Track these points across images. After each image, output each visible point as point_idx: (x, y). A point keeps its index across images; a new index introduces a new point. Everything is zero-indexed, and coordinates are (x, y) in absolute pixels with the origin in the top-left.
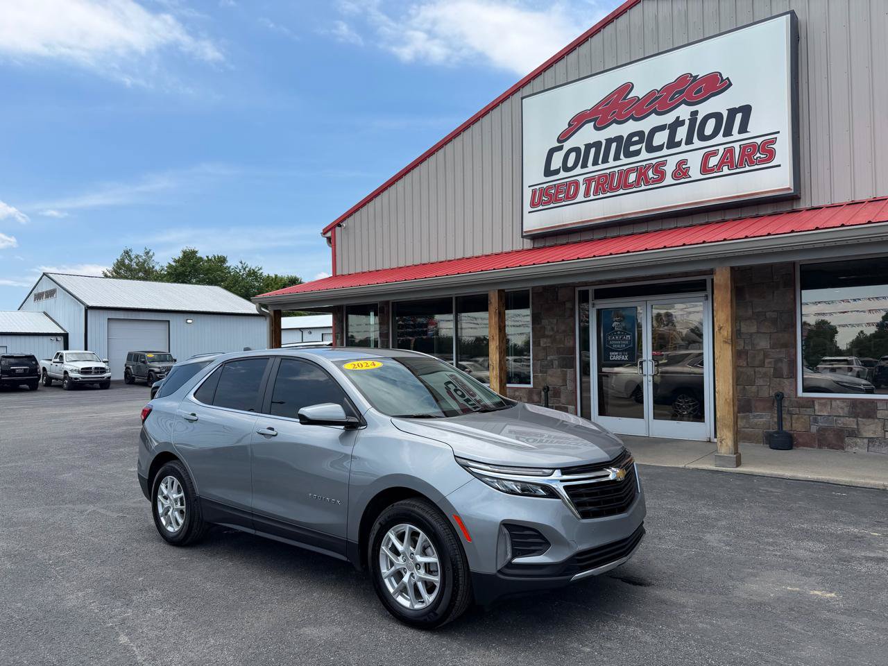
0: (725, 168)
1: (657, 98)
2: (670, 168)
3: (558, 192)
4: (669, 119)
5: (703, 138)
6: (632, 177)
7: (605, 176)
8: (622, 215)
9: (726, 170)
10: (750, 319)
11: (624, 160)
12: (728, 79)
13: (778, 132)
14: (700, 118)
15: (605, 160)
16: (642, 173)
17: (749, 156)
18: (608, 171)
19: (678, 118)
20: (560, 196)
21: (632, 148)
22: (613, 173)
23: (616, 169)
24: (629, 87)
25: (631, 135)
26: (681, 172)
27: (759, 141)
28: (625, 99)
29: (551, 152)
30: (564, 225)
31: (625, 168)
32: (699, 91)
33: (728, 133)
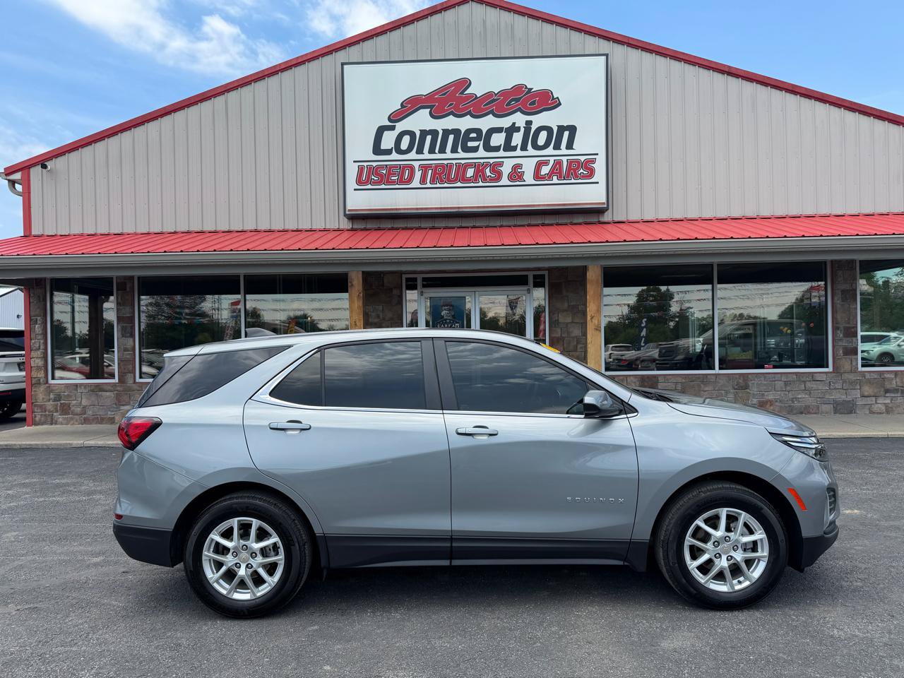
0: (555, 178)
1: (494, 100)
2: (506, 169)
3: (390, 174)
4: (505, 122)
5: (536, 147)
6: (470, 172)
7: (443, 165)
8: (459, 208)
9: (555, 180)
10: (566, 311)
11: (461, 154)
12: (558, 98)
13: (597, 154)
14: (534, 128)
15: (442, 150)
16: (480, 170)
17: (575, 170)
18: (446, 162)
19: (514, 124)
20: (392, 178)
21: (470, 144)
22: (451, 166)
23: (454, 162)
24: (465, 83)
25: (469, 131)
26: (516, 175)
27: (582, 158)
28: (462, 93)
29: (381, 131)
30: (396, 209)
31: (463, 162)
32: (533, 103)
33: (557, 147)
